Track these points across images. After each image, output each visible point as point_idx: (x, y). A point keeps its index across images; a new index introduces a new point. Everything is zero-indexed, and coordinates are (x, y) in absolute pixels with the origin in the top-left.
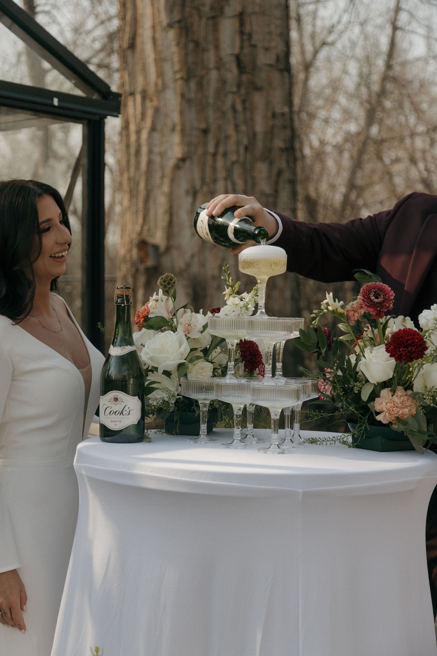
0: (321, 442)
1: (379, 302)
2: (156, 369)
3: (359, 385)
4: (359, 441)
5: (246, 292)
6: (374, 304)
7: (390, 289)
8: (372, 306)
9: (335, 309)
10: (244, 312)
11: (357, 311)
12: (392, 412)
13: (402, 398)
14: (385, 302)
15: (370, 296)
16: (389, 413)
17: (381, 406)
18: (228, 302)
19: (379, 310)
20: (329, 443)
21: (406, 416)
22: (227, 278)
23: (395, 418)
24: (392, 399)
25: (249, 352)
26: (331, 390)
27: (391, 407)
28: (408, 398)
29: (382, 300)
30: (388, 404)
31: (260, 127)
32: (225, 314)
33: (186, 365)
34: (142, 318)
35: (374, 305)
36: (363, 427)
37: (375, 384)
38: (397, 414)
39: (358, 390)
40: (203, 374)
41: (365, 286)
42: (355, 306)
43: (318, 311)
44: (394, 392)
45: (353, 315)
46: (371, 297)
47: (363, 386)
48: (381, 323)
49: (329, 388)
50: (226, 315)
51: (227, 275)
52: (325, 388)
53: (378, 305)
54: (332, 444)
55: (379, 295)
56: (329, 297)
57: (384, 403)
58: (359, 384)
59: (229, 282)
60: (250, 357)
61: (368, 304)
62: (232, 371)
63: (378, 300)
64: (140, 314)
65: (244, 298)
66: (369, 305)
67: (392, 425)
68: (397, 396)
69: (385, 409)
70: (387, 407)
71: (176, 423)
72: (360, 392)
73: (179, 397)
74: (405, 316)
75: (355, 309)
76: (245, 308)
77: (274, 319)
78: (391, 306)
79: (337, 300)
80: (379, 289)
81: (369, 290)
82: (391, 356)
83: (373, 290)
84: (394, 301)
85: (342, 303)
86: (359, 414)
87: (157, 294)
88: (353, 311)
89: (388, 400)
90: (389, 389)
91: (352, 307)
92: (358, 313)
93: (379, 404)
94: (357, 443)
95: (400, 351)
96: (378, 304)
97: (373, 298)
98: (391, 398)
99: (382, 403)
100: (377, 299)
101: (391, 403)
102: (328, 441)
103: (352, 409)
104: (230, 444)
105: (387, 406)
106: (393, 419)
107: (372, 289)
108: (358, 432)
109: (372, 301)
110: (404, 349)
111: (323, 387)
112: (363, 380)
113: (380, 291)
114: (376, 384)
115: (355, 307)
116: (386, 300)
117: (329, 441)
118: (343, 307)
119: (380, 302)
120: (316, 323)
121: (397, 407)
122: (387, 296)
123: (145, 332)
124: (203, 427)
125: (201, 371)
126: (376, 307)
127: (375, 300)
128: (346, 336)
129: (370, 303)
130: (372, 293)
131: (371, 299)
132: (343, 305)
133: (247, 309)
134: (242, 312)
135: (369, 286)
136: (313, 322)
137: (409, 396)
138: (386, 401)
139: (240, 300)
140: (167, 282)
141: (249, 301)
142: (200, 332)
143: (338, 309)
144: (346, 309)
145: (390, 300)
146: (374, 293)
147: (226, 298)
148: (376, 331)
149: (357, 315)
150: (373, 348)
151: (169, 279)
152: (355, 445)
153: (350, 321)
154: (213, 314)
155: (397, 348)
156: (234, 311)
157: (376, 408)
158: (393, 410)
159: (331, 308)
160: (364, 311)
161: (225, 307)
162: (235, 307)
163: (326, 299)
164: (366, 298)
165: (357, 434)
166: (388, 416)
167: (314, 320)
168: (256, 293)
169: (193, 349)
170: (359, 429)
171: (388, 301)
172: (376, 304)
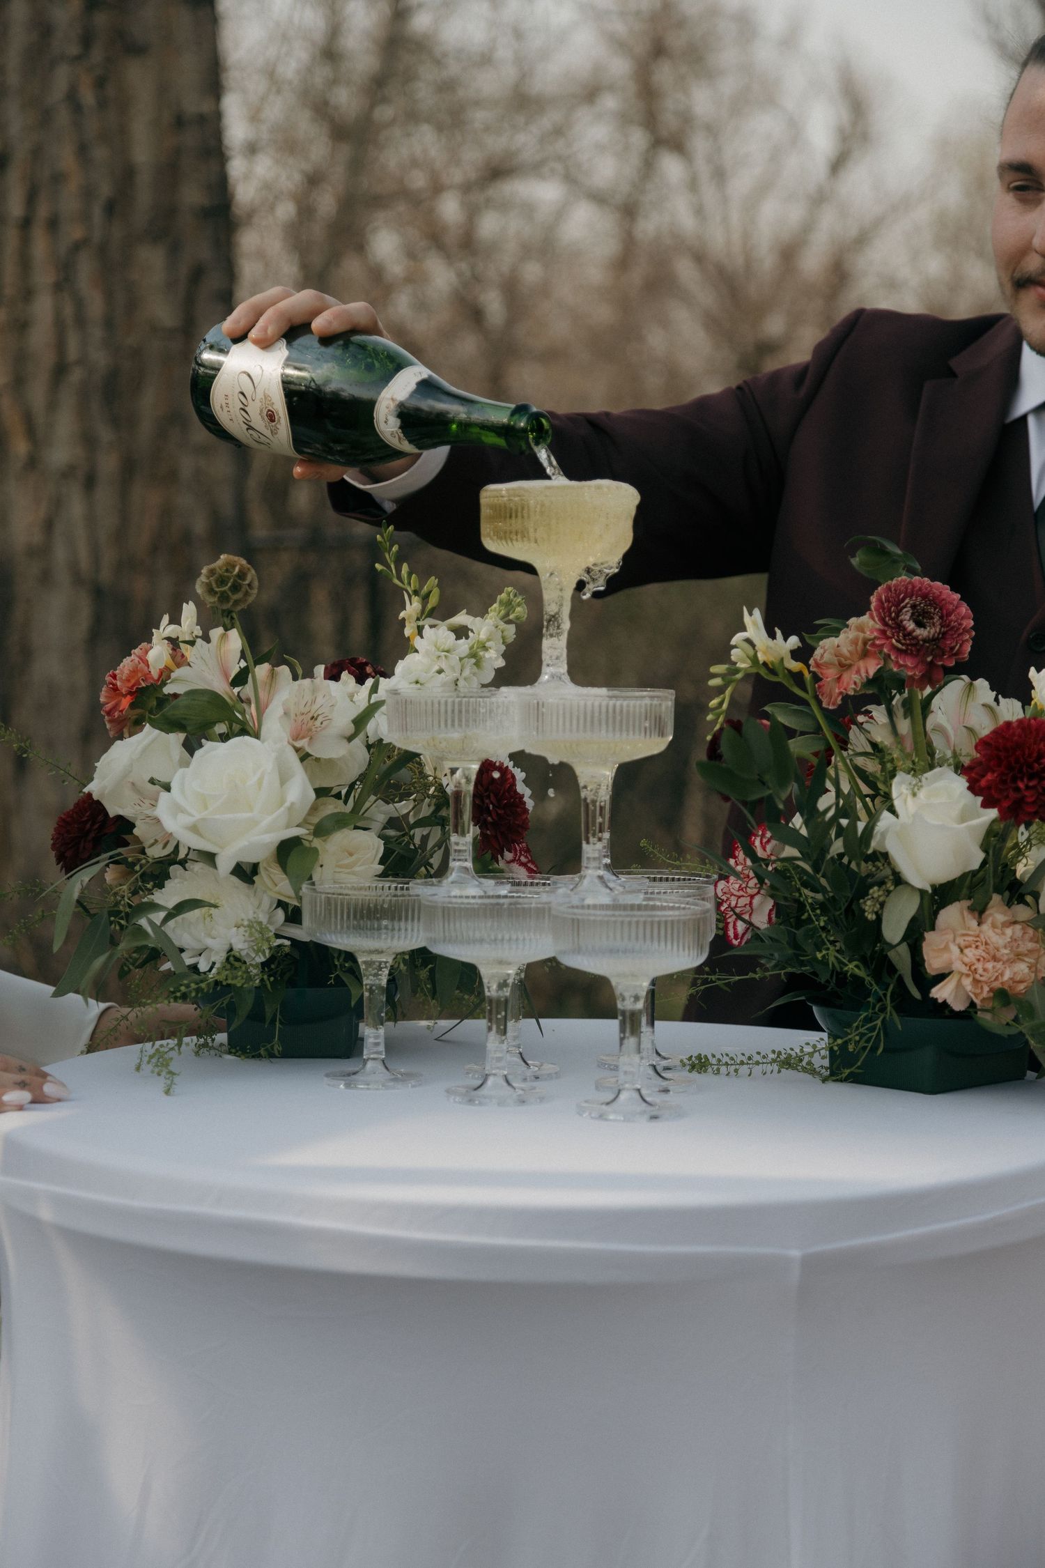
0: (734, 1067)
1: (931, 636)
2: (209, 858)
3: (879, 896)
4: (859, 1064)
6: (918, 644)
7: (957, 596)
8: (911, 650)
9: (776, 661)
10: (471, 673)
11: (850, 666)
12: (981, 976)
13: (1009, 931)
14: (948, 637)
15: (902, 621)
16: (974, 978)
17: (946, 956)
18: (417, 642)
19: (932, 661)
20: (757, 1070)
21: (1022, 987)
22: (393, 566)
23: (991, 994)
24: (978, 936)
25: (496, 796)
26: (771, 911)
27: (978, 960)
28: (1023, 929)
29: (938, 630)
30: (967, 951)
31: (143, 152)
32: (414, 680)
33: (306, 844)
34: (125, 696)
35: (917, 647)
37: (922, 892)
38: (996, 979)
39: (876, 910)
40: (357, 869)
41: (882, 589)
42: (845, 651)
43: (728, 669)
44: (982, 913)
45: (839, 678)
46: (905, 622)
47: (887, 896)
49: (761, 903)
50: (417, 683)
51: (391, 558)
52: (751, 903)
53: (928, 647)
54: (772, 1072)
55: (925, 614)
56: (754, 623)
57: (954, 949)
58: (881, 893)
59: (399, 578)
60: (499, 812)
61: (900, 646)
62: (466, 860)
63: (926, 633)
64: (119, 683)
65: (471, 630)
66: (904, 648)
67: (976, 1013)
68: (994, 926)
69: (958, 966)
70: (967, 960)
71: (273, 1021)
72: (880, 916)
73: (279, 942)
75: (846, 659)
76: (473, 660)
77: (597, 695)
78: (968, 648)
80: (925, 596)
81: (894, 601)
82: (985, 805)
83: (907, 601)
84: (974, 633)
85: (794, 641)
87: (175, 620)
88: (841, 665)
89: (966, 938)
90: (967, 903)
91: (833, 655)
92: (858, 672)
93: (939, 952)
94: (852, 1069)
95: (1017, 789)
96: (927, 645)
97: (911, 626)
98: (977, 932)
99: (946, 948)
100: (922, 629)
101: (977, 947)
103: (856, 971)
104: (476, 1089)
105: (966, 956)
106: (985, 994)
107: (904, 599)
108: (862, 1035)
109: (910, 633)
110: (1032, 783)
111: (747, 900)
112: (888, 878)
113: (930, 605)
114: (929, 890)
115: (847, 654)
116: (949, 630)
117: (764, 1063)
118: (795, 654)
119: (934, 639)
120: (725, 706)
121: (995, 959)
122: (953, 617)
123: (153, 741)
124: (372, 1035)
125: (349, 860)
126: (922, 653)
127: (917, 632)
129: (905, 639)
130: (905, 610)
131: (905, 628)
132: (799, 647)
133: (478, 664)
134: (467, 673)
135: (893, 589)
136: (714, 703)
137: (1026, 923)
138: (960, 941)
139: (453, 636)
140: (229, 584)
141: (489, 640)
142: (345, 738)
143: (782, 660)
144: (812, 659)
145: (961, 631)
146: (911, 611)
147: (408, 632)
148: (904, 726)
149: (855, 677)
150: (920, 781)
151: (235, 575)
152: (844, 1076)
153: (822, 695)
154: (370, 682)
155: (1008, 781)
156: (440, 672)
157: (930, 965)
158: (985, 970)
159: (761, 657)
160: (878, 665)
161: (410, 658)
162: (444, 658)
163: (744, 629)
164: (892, 624)
165: (859, 1042)
166: (969, 988)
167: (718, 696)
168: (507, 614)
169: (321, 792)
170: (866, 1027)
171: (959, 635)
172: (921, 642)
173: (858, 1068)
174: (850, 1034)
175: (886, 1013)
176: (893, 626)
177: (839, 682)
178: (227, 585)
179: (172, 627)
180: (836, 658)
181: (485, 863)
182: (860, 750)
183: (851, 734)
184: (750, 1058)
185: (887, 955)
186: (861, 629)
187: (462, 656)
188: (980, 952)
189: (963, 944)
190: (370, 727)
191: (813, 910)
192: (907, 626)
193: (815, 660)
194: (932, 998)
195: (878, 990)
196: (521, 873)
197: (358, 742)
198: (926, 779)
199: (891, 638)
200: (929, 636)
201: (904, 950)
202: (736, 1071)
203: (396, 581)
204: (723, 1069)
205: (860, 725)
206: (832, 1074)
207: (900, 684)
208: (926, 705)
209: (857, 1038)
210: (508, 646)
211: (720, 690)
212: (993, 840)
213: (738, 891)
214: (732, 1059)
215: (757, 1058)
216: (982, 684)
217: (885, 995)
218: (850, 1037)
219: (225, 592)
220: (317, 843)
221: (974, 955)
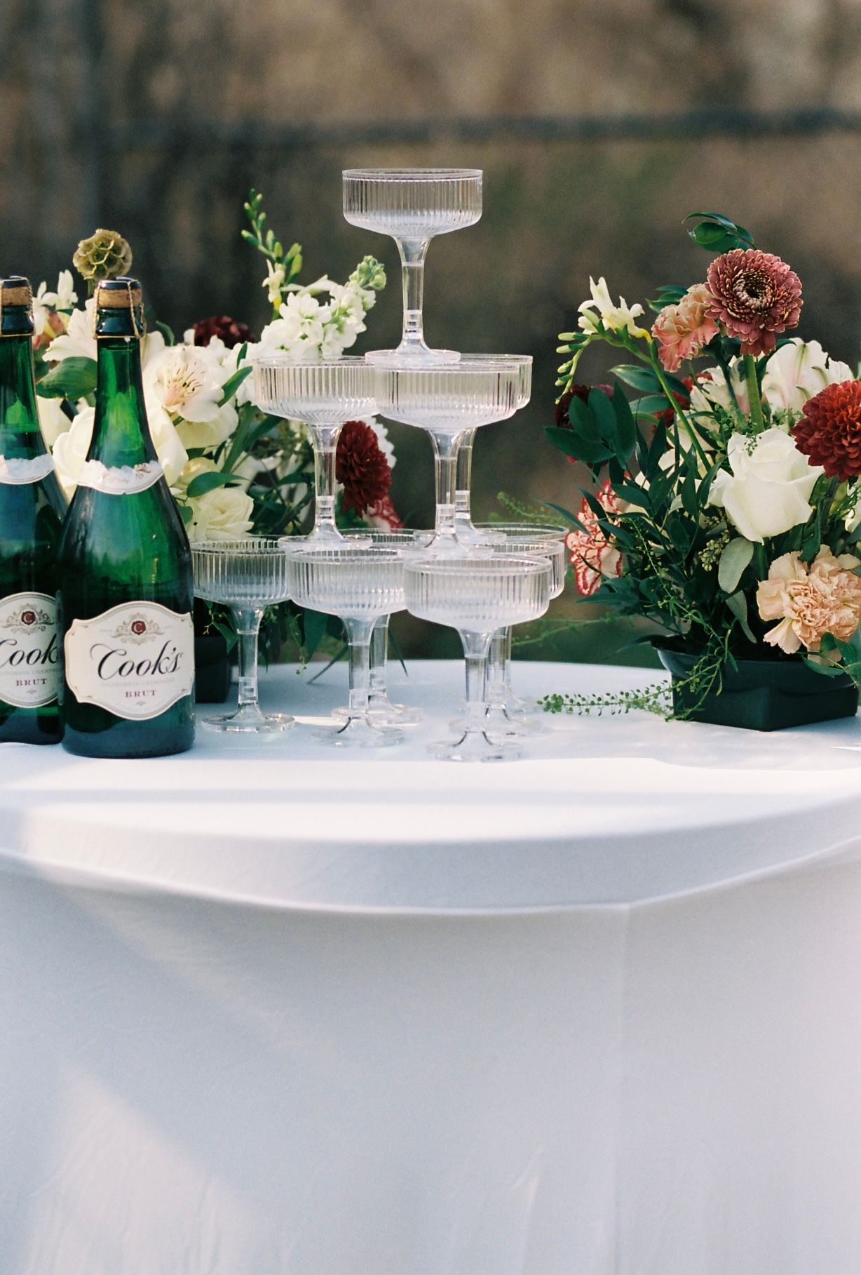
0: (585, 707)
1: (763, 306)
3: (715, 548)
4: (700, 704)
5: (326, 276)
6: (751, 313)
7: (787, 267)
8: (745, 318)
9: (621, 328)
10: (334, 338)
11: (689, 332)
12: (809, 621)
13: (835, 580)
14: (778, 305)
15: (736, 292)
16: (803, 624)
17: (777, 604)
18: (281, 309)
19: (764, 328)
20: (607, 710)
21: (847, 631)
22: (259, 234)
23: (820, 638)
24: (807, 585)
25: (359, 454)
26: (618, 563)
27: (806, 607)
28: (848, 577)
29: (769, 300)
30: (796, 599)
32: (280, 345)
33: (181, 503)
35: (750, 316)
36: (717, 665)
37: (756, 544)
38: (824, 624)
39: (712, 561)
40: (228, 526)
41: (718, 262)
42: (683, 318)
43: (575, 336)
44: (811, 562)
45: (678, 344)
46: (738, 293)
47: (722, 549)
49: (609, 555)
50: (282, 348)
51: (257, 225)
52: (598, 555)
53: (760, 316)
54: (620, 711)
55: (761, 287)
56: (600, 291)
57: (784, 597)
58: (717, 545)
59: (265, 245)
60: (362, 470)
61: (733, 314)
62: (330, 518)
63: (759, 303)
65: (333, 298)
66: (738, 316)
67: (806, 656)
68: (821, 575)
69: (788, 613)
70: (796, 607)
72: (716, 567)
74: (806, 340)
75: (684, 326)
76: (336, 326)
78: (797, 315)
79: (623, 300)
80: (757, 268)
81: (729, 272)
82: (813, 462)
83: (740, 272)
84: (802, 302)
85: (637, 309)
88: (680, 332)
89: (796, 587)
90: (797, 554)
91: (672, 322)
92: (696, 339)
93: (770, 599)
94: (693, 709)
95: (841, 447)
96: (759, 313)
97: (744, 296)
98: (806, 581)
99: (778, 596)
100: (755, 299)
101: (806, 595)
102: (607, 704)
103: (695, 617)
104: (340, 732)
105: (797, 603)
106: (813, 639)
107: (738, 271)
108: (701, 677)
109: (743, 303)
110: (854, 441)
111: (595, 552)
112: (723, 531)
113: (763, 276)
114: (762, 543)
115: (686, 321)
116: (779, 300)
117: (612, 704)
118: (639, 321)
119: (766, 308)
120: (572, 372)
121: (823, 606)
122: (783, 287)
125: (220, 517)
126: (754, 322)
127: (750, 301)
129: (739, 309)
130: (739, 281)
131: (739, 299)
132: (642, 314)
133: (340, 329)
134: (329, 338)
135: (728, 261)
136: (562, 369)
137: (853, 571)
138: (790, 589)
139: (316, 302)
140: (105, 258)
141: (350, 307)
142: (215, 402)
143: (626, 326)
144: (654, 326)
145: (791, 300)
146: (744, 282)
147: (273, 296)
148: (741, 388)
149: (694, 344)
150: (755, 441)
151: (111, 250)
152: (686, 714)
153: (664, 359)
154: (238, 347)
155: (833, 439)
156: (304, 337)
157: (763, 612)
158: (813, 616)
159: (606, 325)
160: (714, 332)
161: (275, 323)
162: (307, 324)
163: (591, 298)
164: (725, 294)
165: (699, 683)
166: (798, 633)
167: (566, 362)
168: (367, 282)
169: (193, 453)
170: (706, 670)
171: (788, 303)
172: (753, 311)
173: (700, 707)
174: (691, 676)
175: (724, 657)
176: (727, 295)
177: (678, 348)
178: (103, 259)
179: (50, 295)
180: (675, 326)
181: (349, 518)
182: (700, 409)
183: (692, 394)
184: (600, 699)
185: (725, 603)
186: (698, 298)
187: (325, 322)
188: (809, 600)
189: (793, 592)
190: (239, 393)
191: (655, 561)
192: (740, 296)
193: (656, 327)
194: (766, 642)
195: (716, 635)
196: (384, 528)
197: (228, 405)
198: (760, 438)
199: (726, 308)
200: (761, 306)
201: (740, 596)
202: (587, 710)
203: (261, 248)
204: (576, 709)
205: (700, 386)
206: (676, 714)
207: (736, 349)
208: (761, 369)
209: (698, 680)
210: (368, 312)
211: (567, 357)
212: (821, 495)
213: (587, 543)
214: (584, 699)
215: (607, 699)
216: (814, 346)
217: (723, 640)
218: (691, 678)
219: (101, 265)
220: (191, 502)
221: (803, 602)
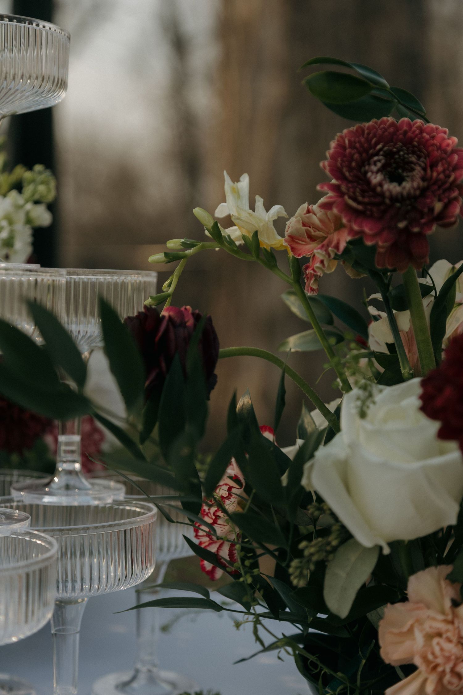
1: (405, 193)
6: (383, 203)
7: (454, 140)
8: (372, 212)
9: (249, 236)
11: (324, 238)
14: (428, 194)
15: (366, 173)
17: (408, 644)
19: (404, 227)
27: (448, 659)
29: (415, 184)
30: (435, 641)
35: (382, 208)
41: (351, 132)
42: (315, 220)
46: (369, 174)
47: (329, 554)
48: (426, 290)
53: (399, 208)
55: (408, 167)
56: (237, 192)
57: (419, 637)
58: (314, 549)
61: (355, 205)
63: (398, 189)
66: (360, 207)
69: (420, 662)
70: (430, 657)
75: (318, 229)
79: (261, 201)
80: (408, 142)
81: (361, 147)
82: (443, 434)
83: (379, 147)
86: (320, 665)
88: (312, 238)
89: (436, 622)
90: (447, 569)
91: (304, 225)
96: (398, 205)
97: (376, 179)
98: (450, 615)
99: (411, 632)
100: (394, 184)
101: (449, 639)
105: (433, 648)
107: (377, 144)
109: (373, 189)
113: (413, 153)
114: (386, 551)
116: (431, 186)
119: (409, 196)
122: (440, 168)
126: (388, 216)
127: (386, 186)
128: (304, 336)
129: (363, 197)
130: (376, 158)
131: (368, 182)
135: (366, 132)
138: (427, 624)
145: (448, 185)
146: (383, 161)
163: (225, 200)
171: (445, 191)
172: (387, 201)
176: (350, 178)
188: (450, 647)
189: (430, 631)
192: (372, 179)
199: (346, 195)
221: (442, 650)
